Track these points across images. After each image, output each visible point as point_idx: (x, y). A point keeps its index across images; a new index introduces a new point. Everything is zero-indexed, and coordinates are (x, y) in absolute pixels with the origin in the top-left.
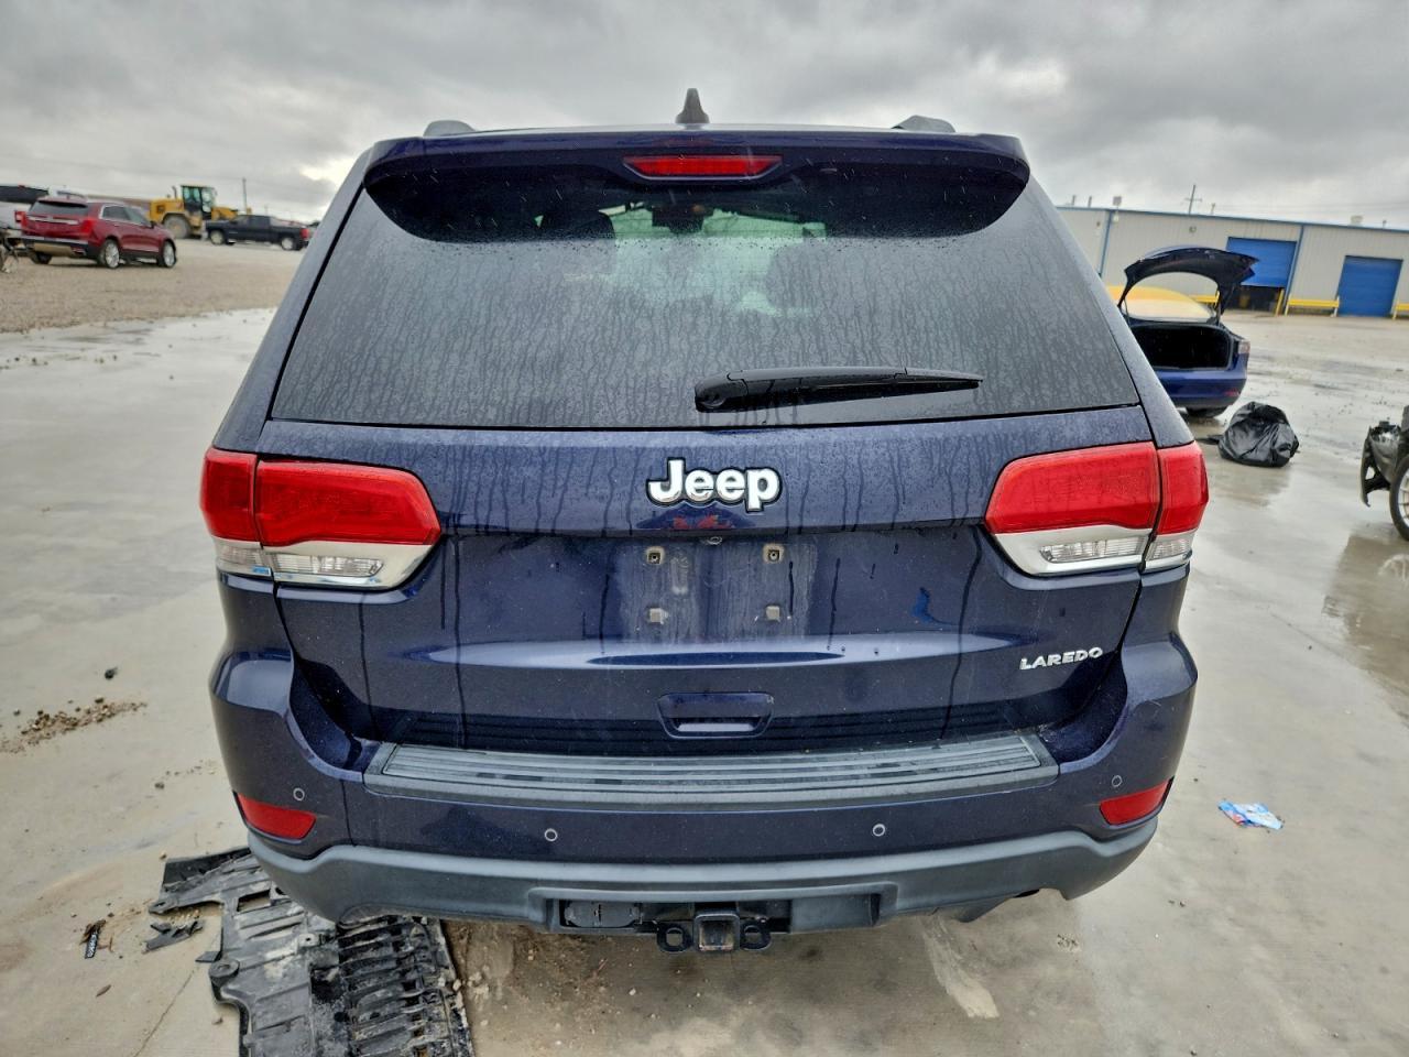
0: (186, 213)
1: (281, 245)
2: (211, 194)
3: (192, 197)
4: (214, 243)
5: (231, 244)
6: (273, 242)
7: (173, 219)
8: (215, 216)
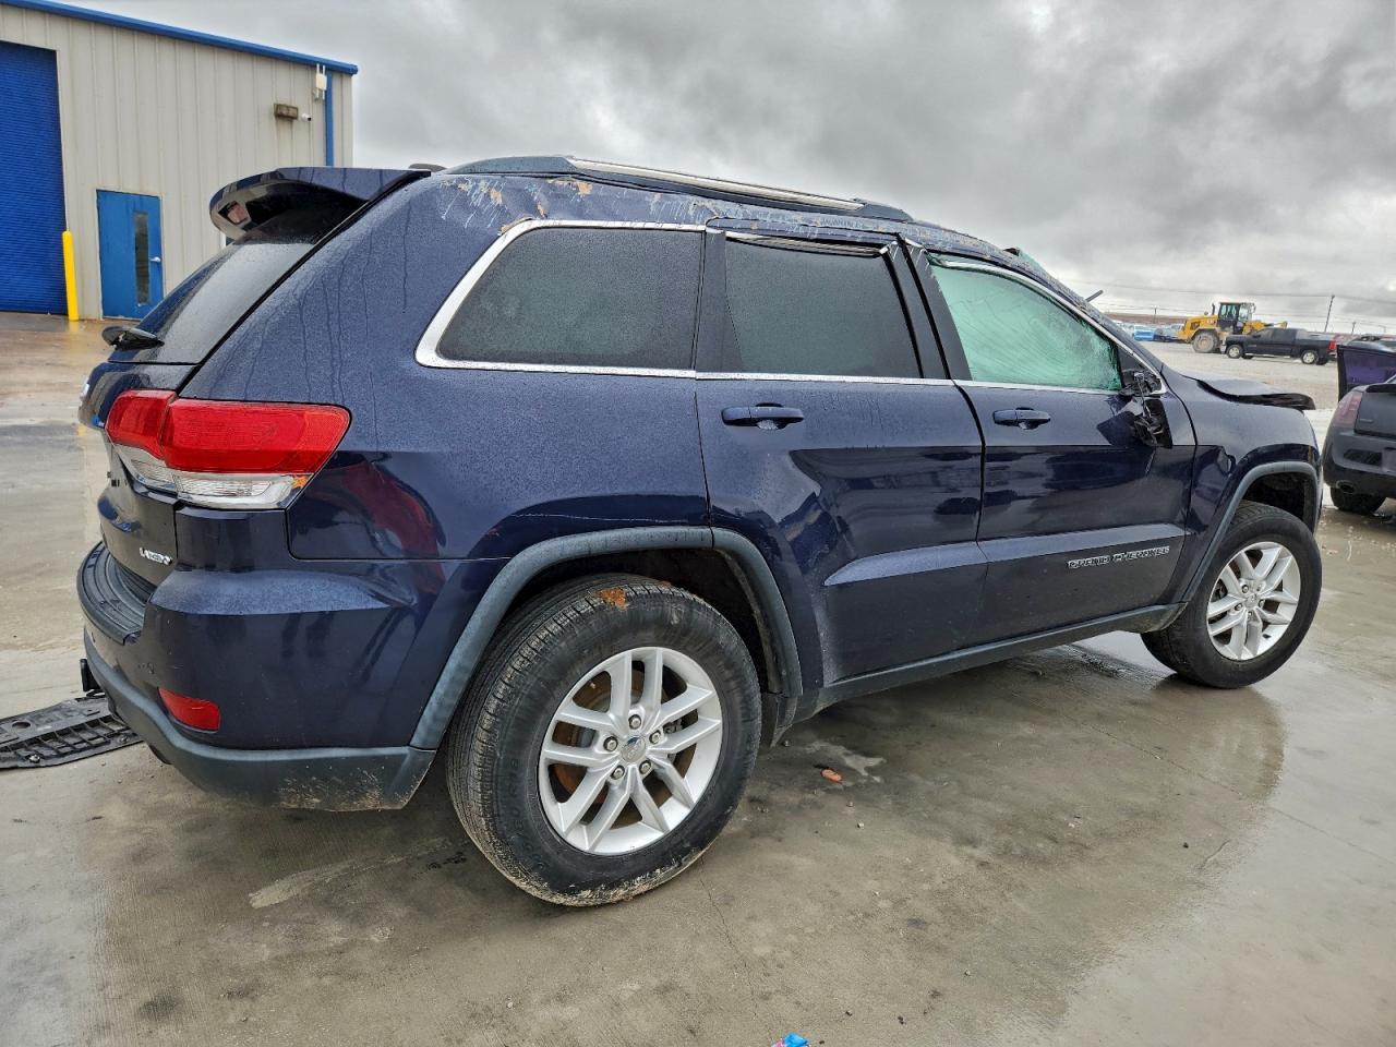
0: (1218, 329)
1: (1302, 359)
2: (1249, 310)
3: (1230, 314)
4: (1230, 357)
5: (1250, 357)
6: (1294, 356)
7: (1203, 335)
8: (1247, 330)
